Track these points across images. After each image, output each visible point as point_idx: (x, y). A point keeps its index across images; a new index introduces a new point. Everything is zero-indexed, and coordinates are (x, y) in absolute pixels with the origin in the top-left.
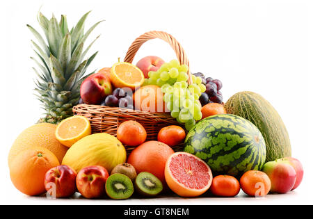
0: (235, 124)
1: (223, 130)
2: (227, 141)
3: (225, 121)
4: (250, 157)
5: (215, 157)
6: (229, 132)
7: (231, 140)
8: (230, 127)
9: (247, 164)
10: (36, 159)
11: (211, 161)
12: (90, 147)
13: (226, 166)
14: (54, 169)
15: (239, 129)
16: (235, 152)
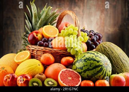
0: (96, 56)
1: (90, 59)
2: (91, 64)
3: (92, 54)
4: (102, 73)
5: (85, 71)
6: (92, 60)
7: (93, 64)
8: (93, 58)
9: (100, 76)
10: (1, 70)
11: (83, 73)
12: (26, 65)
13: (90, 76)
14: (8, 75)
15: (98, 59)
16: (94, 70)
